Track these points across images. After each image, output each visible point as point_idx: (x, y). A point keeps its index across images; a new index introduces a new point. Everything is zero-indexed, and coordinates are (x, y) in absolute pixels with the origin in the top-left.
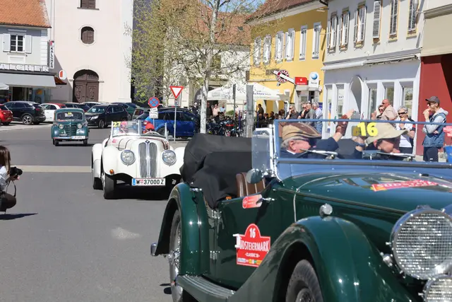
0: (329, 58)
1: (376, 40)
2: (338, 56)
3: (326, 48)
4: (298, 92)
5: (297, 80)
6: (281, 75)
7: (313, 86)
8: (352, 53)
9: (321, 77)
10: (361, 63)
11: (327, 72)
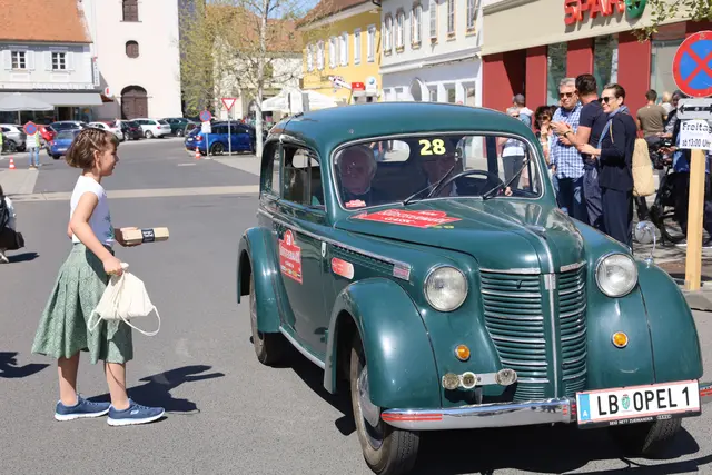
0: (386, 61)
1: (434, 40)
2: (395, 58)
3: (382, 50)
4: (356, 98)
5: (354, 85)
6: (337, 81)
7: (370, 91)
8: (409, 54)
9: (378, 80)
10: (420, 65)
11: (385, 75)
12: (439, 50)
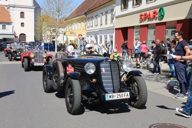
0: (88, 29)
1: (101, 24)
2: (90, 29)
3: (86, 27)
4: (79, 38)
5: (79, 35)
6: (75, 34)
7: (83, 36)
8: (94, 28)
10: (97, 30)
11: (87, 33)
12: (102, 27)
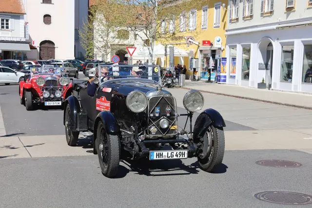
1: (289, 10)
4: (201, 51)
5: (204, 42)
6: (190, 40)
11: (229, 36)
